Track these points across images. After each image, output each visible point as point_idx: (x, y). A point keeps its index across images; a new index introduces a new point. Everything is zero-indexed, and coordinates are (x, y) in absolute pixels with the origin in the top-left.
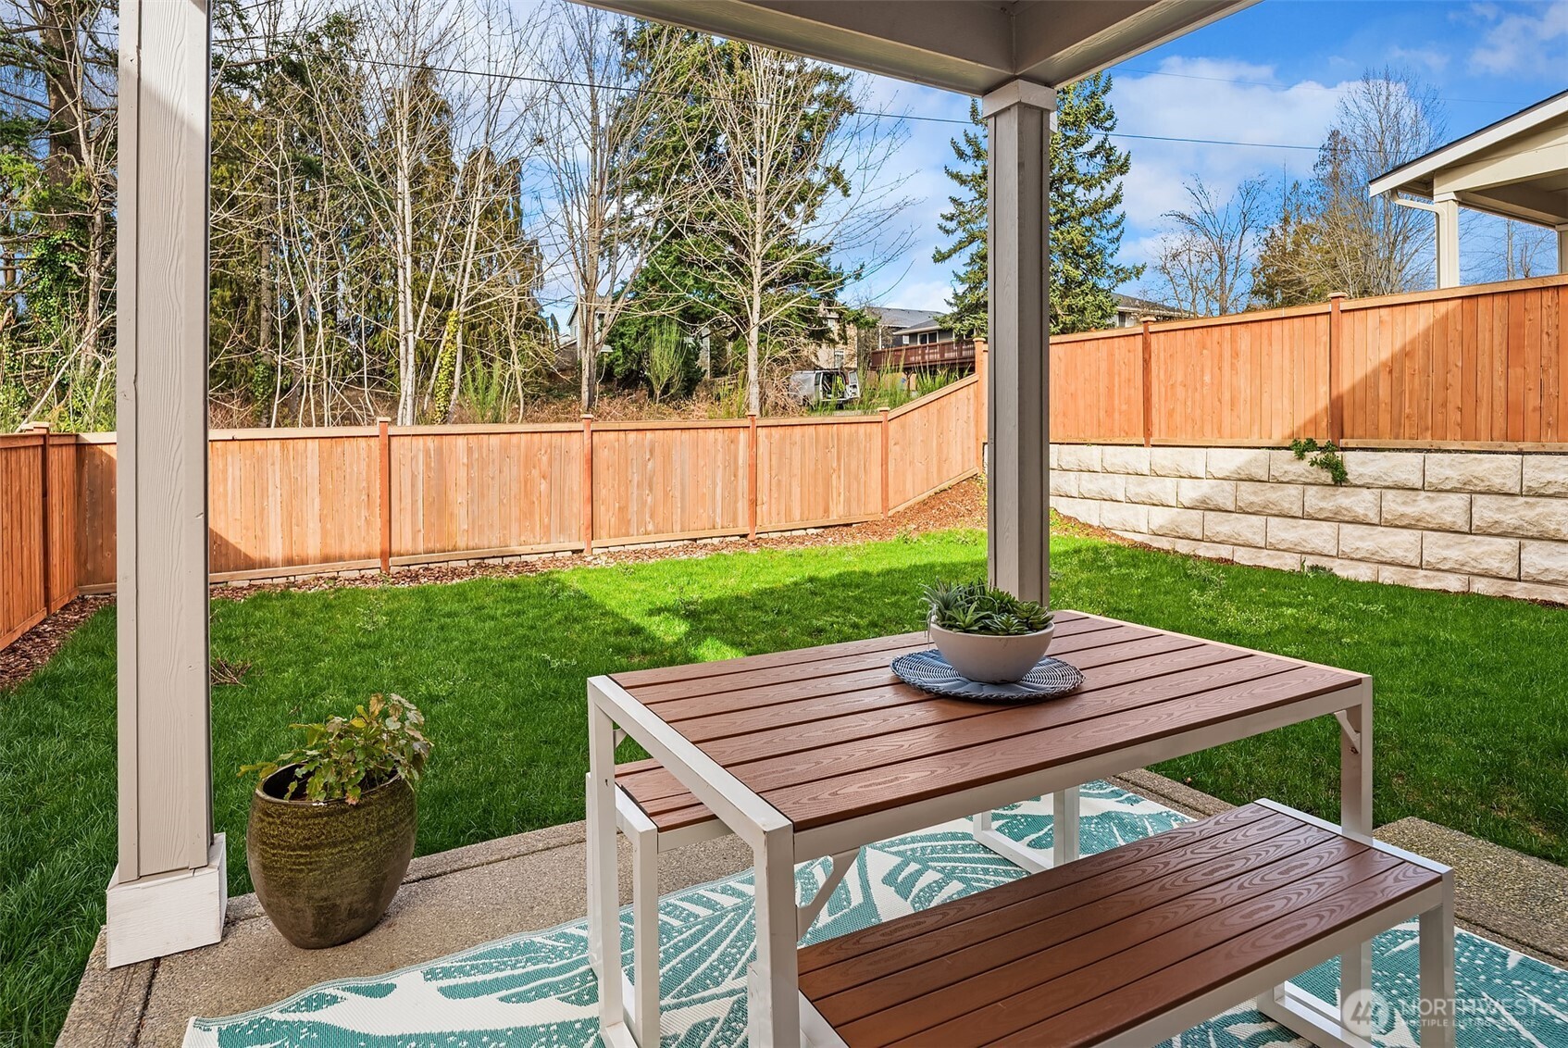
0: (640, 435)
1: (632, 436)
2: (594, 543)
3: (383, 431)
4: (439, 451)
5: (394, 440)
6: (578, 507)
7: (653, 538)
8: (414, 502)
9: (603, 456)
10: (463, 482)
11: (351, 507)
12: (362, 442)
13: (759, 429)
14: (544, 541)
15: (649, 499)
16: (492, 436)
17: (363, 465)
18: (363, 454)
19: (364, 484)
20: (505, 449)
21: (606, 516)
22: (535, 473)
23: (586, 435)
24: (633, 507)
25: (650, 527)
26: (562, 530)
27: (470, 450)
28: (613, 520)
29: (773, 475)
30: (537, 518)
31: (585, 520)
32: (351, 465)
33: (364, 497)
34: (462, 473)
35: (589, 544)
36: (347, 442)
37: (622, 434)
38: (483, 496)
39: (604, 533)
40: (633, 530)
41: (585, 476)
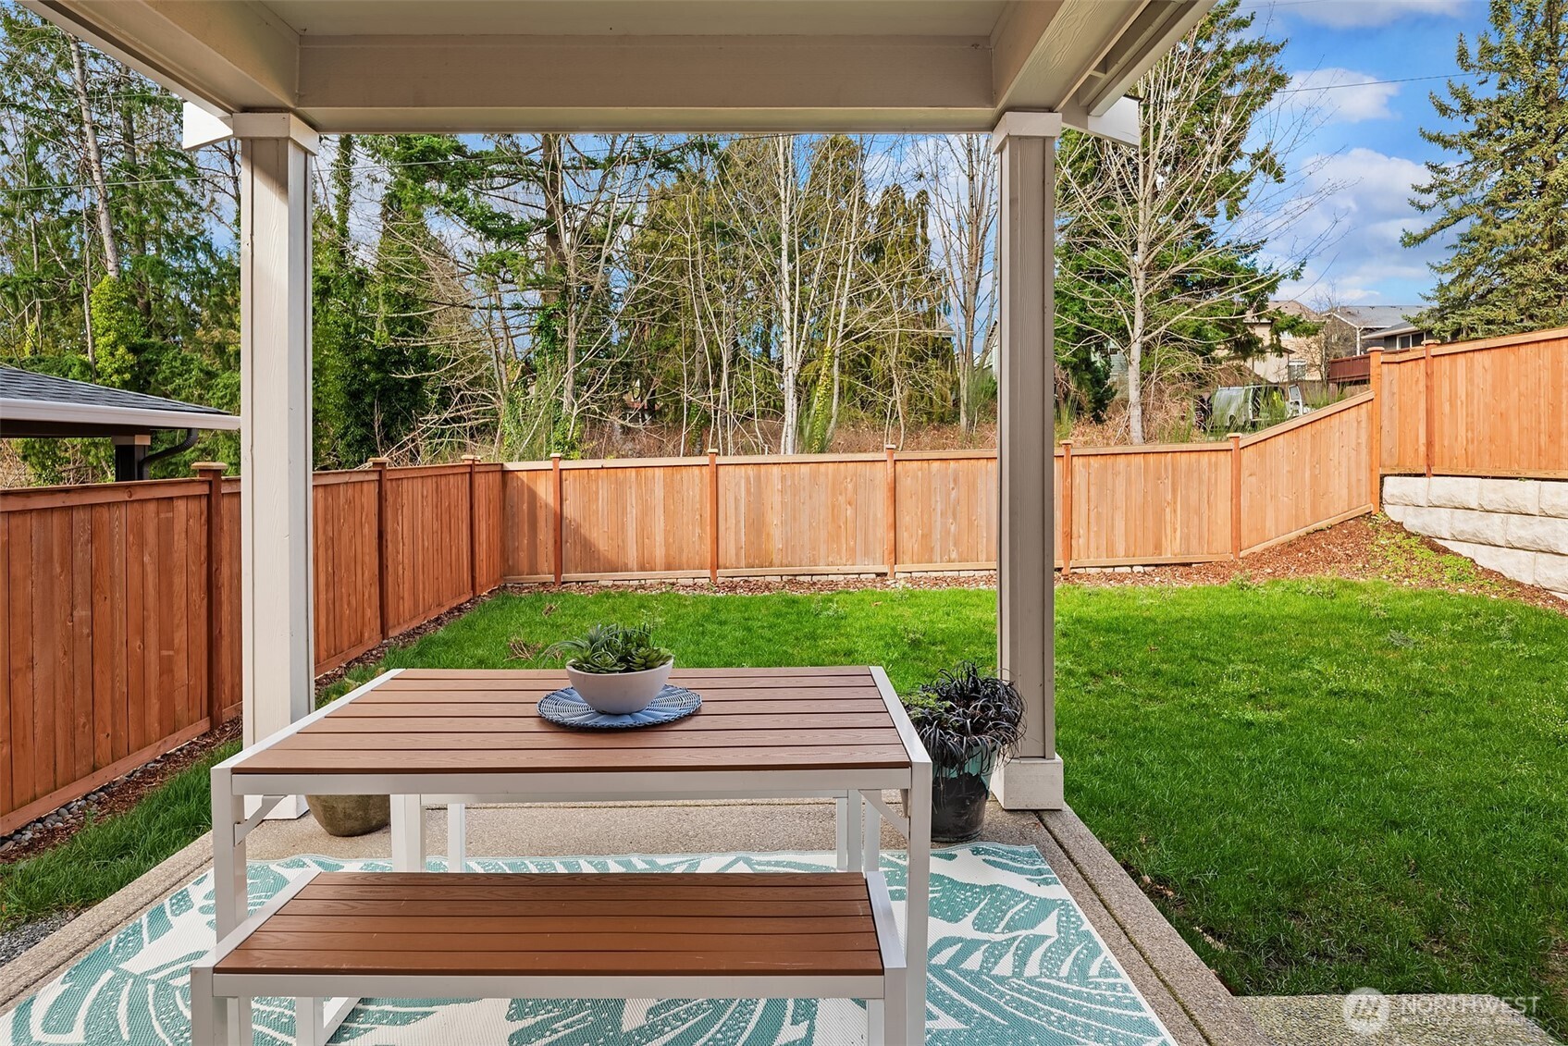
0: (944, 464)
1: (936, 465)
2: (897, 568)
3: (712, 460)
4: (758, 478)
5: (721, 468)
6: (882, 533)
7: (957, 566)
8: (738, 522)
9: (906, 485)
10: (777, 506)
11: (688, 524)
12: (696, 470)
13: (1075, 459)
14: (850, 563)
15: (953, 528)
16: (802, 466)
17: (697, 490)
18: (697, 480)
19: (698, 506)
20: (814, 478)
21: (909, 542)
22: (842, 499)
23: (890, 464)
24: (937, 535)
25: (954, 555)
26: (866, 553)
27: (783, 478)
28: (916, 546)
29: (1092, 508)
30: (844, 541)
31: (888, 545)
32: (688, 490)
33: (698, 517)
34: (777, 499)
35: (892, 568)
36: (684, 470)
37: (925, 464)
38: (795, 519)
39: (906, 558)
40: (937, 556)
41: (888, 503)
